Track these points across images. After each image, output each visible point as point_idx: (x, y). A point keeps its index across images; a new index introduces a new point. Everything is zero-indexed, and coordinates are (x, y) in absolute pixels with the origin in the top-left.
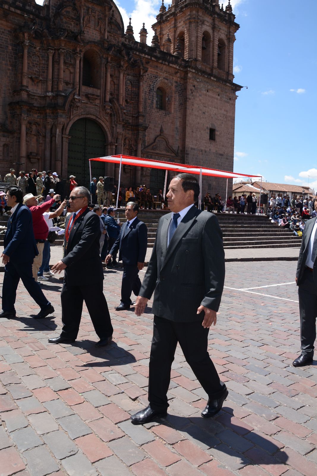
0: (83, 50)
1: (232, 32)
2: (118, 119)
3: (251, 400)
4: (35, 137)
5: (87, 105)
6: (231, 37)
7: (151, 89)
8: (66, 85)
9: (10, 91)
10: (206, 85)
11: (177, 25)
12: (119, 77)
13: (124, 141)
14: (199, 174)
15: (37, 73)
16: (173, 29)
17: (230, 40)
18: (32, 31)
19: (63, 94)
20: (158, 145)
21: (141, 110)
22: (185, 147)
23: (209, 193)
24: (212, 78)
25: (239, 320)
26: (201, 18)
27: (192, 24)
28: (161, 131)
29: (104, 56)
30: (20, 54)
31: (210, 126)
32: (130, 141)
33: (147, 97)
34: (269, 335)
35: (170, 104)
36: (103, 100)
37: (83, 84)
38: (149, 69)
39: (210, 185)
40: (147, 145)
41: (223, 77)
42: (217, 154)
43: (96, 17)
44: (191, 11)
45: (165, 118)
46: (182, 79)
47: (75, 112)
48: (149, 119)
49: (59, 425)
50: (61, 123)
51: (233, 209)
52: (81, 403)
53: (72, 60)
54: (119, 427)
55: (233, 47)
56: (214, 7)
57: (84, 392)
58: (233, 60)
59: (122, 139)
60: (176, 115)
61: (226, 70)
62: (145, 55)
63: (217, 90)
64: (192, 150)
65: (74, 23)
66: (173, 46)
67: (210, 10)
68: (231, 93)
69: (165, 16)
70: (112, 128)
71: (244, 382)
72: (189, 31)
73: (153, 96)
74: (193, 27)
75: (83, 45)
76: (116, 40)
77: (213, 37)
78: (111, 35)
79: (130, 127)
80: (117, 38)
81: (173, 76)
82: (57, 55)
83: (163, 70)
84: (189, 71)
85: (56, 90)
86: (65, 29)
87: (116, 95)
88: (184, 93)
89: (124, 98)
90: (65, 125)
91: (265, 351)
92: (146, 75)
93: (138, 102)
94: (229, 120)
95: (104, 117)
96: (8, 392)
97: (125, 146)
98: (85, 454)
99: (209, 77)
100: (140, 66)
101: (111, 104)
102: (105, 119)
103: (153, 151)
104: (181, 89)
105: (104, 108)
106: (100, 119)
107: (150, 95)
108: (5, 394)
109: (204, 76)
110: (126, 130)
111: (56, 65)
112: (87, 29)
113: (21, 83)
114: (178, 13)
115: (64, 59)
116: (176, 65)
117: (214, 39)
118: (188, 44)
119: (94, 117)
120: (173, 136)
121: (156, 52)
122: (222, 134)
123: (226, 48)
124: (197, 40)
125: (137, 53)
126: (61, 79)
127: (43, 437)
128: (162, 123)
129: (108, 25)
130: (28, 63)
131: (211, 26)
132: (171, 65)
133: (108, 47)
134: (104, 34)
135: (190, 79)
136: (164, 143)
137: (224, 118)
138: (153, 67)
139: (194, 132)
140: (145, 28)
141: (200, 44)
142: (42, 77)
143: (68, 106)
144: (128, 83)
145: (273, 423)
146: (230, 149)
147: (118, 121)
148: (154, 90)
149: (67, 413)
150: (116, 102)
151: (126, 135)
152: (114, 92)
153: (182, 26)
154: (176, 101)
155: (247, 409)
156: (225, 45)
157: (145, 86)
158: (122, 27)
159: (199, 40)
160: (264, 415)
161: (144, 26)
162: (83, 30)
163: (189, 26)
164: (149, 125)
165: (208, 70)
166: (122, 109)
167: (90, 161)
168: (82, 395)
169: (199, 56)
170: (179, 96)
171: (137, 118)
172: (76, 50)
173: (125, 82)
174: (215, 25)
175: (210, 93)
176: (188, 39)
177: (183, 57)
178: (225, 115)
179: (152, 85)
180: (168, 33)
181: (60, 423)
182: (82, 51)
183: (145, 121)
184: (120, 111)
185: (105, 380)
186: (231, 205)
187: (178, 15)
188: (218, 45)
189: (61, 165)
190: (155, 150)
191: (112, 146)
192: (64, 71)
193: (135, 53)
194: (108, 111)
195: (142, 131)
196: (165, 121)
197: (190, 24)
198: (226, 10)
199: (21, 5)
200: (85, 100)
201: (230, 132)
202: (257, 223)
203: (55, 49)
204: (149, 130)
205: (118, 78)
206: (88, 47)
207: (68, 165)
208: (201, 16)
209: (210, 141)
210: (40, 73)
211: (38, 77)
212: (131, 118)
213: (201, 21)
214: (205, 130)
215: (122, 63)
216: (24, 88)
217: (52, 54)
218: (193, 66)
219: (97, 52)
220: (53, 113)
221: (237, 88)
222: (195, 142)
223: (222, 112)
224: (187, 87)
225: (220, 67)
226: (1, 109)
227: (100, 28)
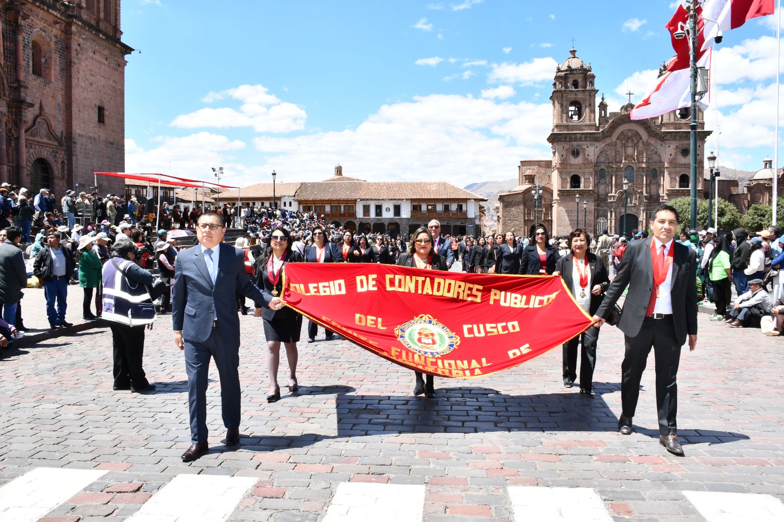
7: (25, 44)
10: (92, 44)
20: (38, 130)
22: (71, 132)
24: (101, 35)
31: (98, 103)
35: (50, 69)
41: (110, 34)
42: (107, 143)
45: (44, 89)
46: (63, 33)
60: (56, 86)
61: (113, 24)
63: (105, 52)
64: (79, 136)
68: (120, 57)
73: (28, 55)
81: (52, 27)
83: (41, 18)
84: (74, 22)
88: (67, 53)
94: (118, 95)
99: (97, 33)
100: (20, 12)
103: (32, 138)
104: (62, 47)
109: (91, 31)
116: (56, 11)
120: (55, 115)
122: (111, 115)
128: (42, 96)
132: (51, 11)
135: (75, 35)
136: (45, 126)
137: (113, 91)
138: (27, 11)
139: (81, 111)
146: (121, 135)
148: (29, 46)
154: (56, 64)
165: (93, 22)
169: (83, 1)
170: (60, 57)
171: (17, 89)
175: (97, 57)
178: (113, 87)
179: (27, 39)
190: (35, 137)
196: (44, 94)
201: (119, 112)
209: (99, 124)
214: (93, 109)
218: (75, 14)
221: (128, 51)
222: (82, 125)
223: (111, 83)
224: (70, 45)
225: (107, 19)
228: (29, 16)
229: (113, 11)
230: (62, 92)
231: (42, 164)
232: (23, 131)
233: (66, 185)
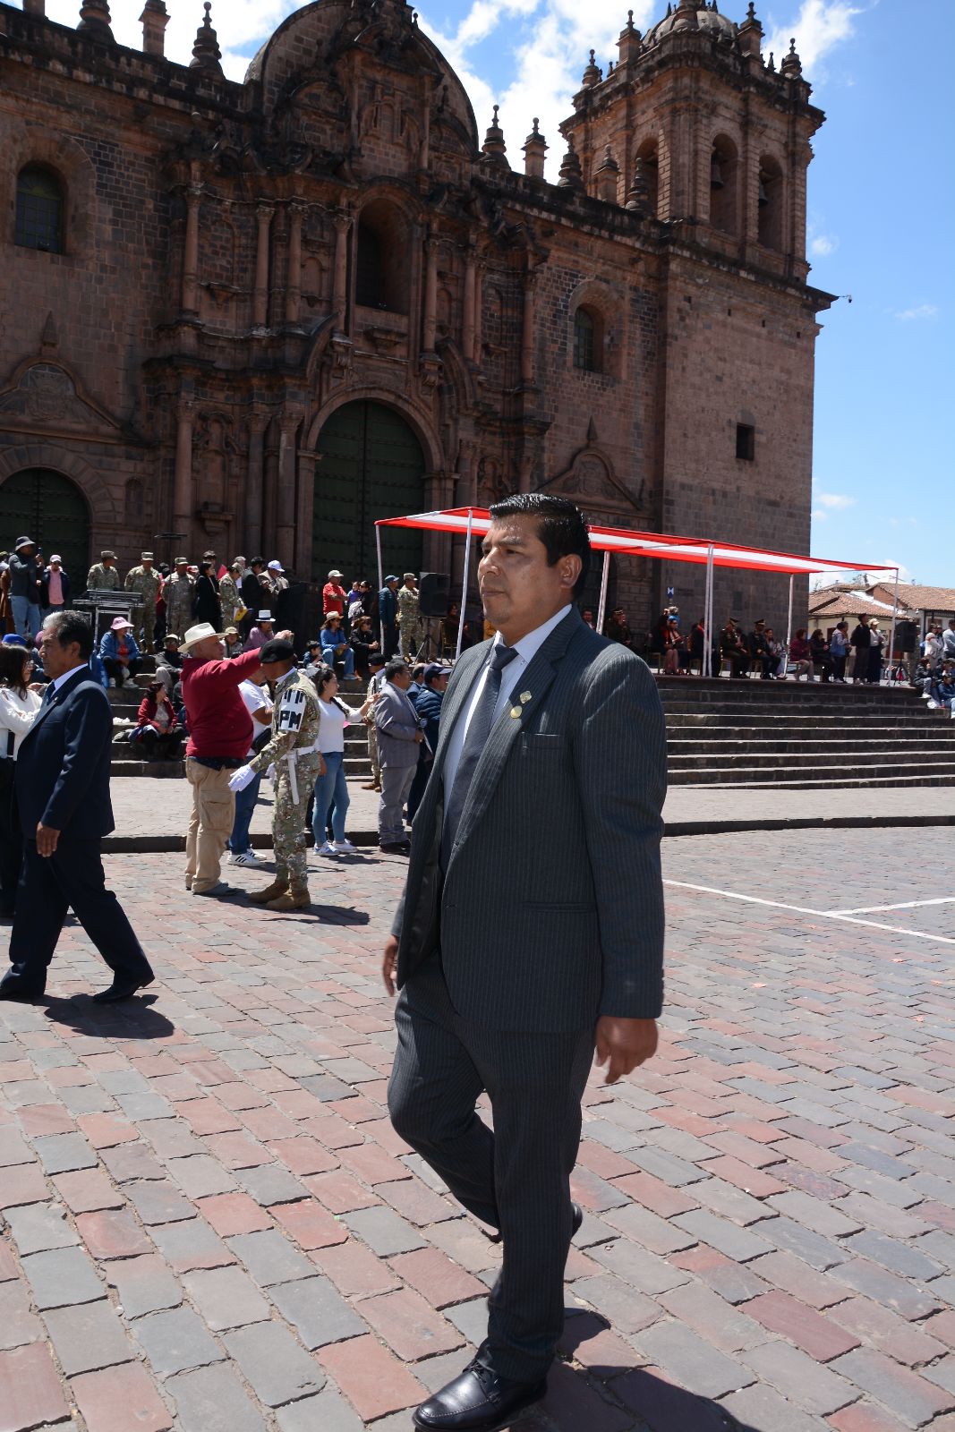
0: (359, 203)
1: (802, 133)
2: (462, 402)
3: (854, 1252)
4: (219, 459)
5: (370, 362)
6: (798, 148)
7: (561, 311)
8: (309, 304)
9: (149, 327)
10: (724, 296)
11: (634, 120)
12: (464, 278)
13: (479, 467)
14: (706, 564)
15: (225, 274)
16: (623, 132)
17: (797, 158)
18: (213, 156)
19: (300, 332)
20: (581, 478)
21: (530, 373)
22: (662, 481)
23: (735, 621)
24: (743, 274)
25: (822, 1008)
26: (707, 97)
27: (680, 115)
28: (591, 434)
29: (420, 218)
30: (176, 222)
31: (737, 418)
32: (498, 466)
33: (548, 336)
34: (916, 1053)
35: (618, 354)
36: (415, 346)
37: (360, 302)
38: (553, 252)
39: (738, 596)
40: (549, 476)
41: (775, 271)
42: (759, 503)
43: (396, 108)
44: (676, 79)
45: (602, 395)
46: (652, 280)
47: (333, 382)
48: (554, 401)
49: (272, 1305)
50: (294, 416)
51: (809, 668)
52: (339, 1244)
53: (325, 233)
54: (447, 1319)
55: (805, 180)
56: (745, 62)
57: (347, 1212)
58: (804, 218)
59: (472, 460)
60: (633, 388)
61: (784, 248)
62: (540, 213)
63: (759, 309)
64: (683, 489)
65: (330, 127)
66: (623, 183)
67: (734, 74)
68: (801, 316)
69: (599, 97)
70: (442, 428)
71: (832, 1195)
72: (672, 137)
73: (564, 331)
74: (682, 122)
75: (357, 188)
76: (453, 170)
77: (743, 152)
78: (439, 158)
79: (498, 424)
80: (456, 166)
81: (624, 271)
82: (282, 220)
83: (595, 255)
84: (673, 254)
85: (278, 320)
86: (305, 146)
87: (454, 332)
88: (657, 320)
89: (479, 339)
90: (306, 423)
91: (900, 1104)
92: (545, 270)
93: (520, 351)
94: (796, 400)
95: (419, 397)
96: (129, 1203)
97: (484, 480)
98: (346, 1396)
99: (733, 270)
100: (526, 244)
101: (440, 358)
102: (423, 401)
104: (648, 309)
105: (420, 370)
106: (405, 400)
107: (554, 329)
108: (119, 1208)
109: (718, 267)
110: (484, 434)
111: (280, 249)
112: (369, 143)
113: (180, 302)
114: (638, 86)
115: (302, 230)
116: (634, 238)
117: (746, 158)
118: (668, 174)
119: (391, 398)
120: (627, 448)
121: (572, 203)
122: (774, 441)
123: (785, 183)
124: (696, 163)
125: (518, 207)
126: (293, 290)
127: (224, 1338)
128: (594, 410)
129: (430, 129)
130: (201, 246)
131: (738, 119)
132: (618, 238)
133: (432, 191)
134: (419, 156)
135: (676, 279)
136: (600, 470)
137: (782, 391)
138: (564, 247)
139: (690, 435)
140: (540, 132)
141: (705, 173)
142: (239, 285)
143: (315, 366)
144: (490, 295)
145: (923, 1327)
146: (801, 486)
147: (461, 407)
148: (566, 313)
149: (297, 1270)
150: (454, 351)
151: (485, 449)
152: (450, 322)
153: (649, 124)
154: (634, 345)
155: (842, 1281)
156: (781, 174)
157: (540, 303)
158: (470, 133)
159: (700, 164)
160: (893, 1302)
161: (536, 128)
162: (357, 144)
163: (673, 123)
164: (553, 418)
165: (731, 251)
166: (474, 371)
167: (377, 527)
168: (342, 1221)
169: (700, 208)
170: (643, 330)
171: (519, 396)
172: (338, 202)
173: (483, 292)
174: (750, 117)
175: (737, 320)
176: (668, 160)
177: (655, 215)
178: (782, 383)
179: (563, 300)
180: (608, 144)
181: (275, 1299)
182: (354, 207)
183: (541, 406)
184: (466, 379)
185: (410, 1178)
186: (804, 656)
187: (639, 90)
188: (760, 175)
189: (292, 539)
190: (572, 493)
191: (443, 482)
192: (303, 266)
193: (509, 206)
194: (433, 378)
195: (532, 435)
196: (601, 406)
197: (674, 117)
198: (784, 71)
200: (362, 348)
201: (798, 435)
202: (884, 711)
203: (277, 204)
204: (553, 432)
205: (460, 281)
206: (372, 194)
207: (315, 538)
208: (706, 93)
209: (738, 461)
210: (232, 273)
211: (227, 284)
212: (500, 397)
213: (706, 106)
214: (723, 430)
215: (473, 237)
216: (188, 317)
217: (266, 218)
218: (684, 239)
219: (399, 208)
220: (269, 387)
222: (693, 466)
223: (776, 373)
224: (666, 302)
225: (766, 240)
226: (120, 379)
227: (409, 137)
228: (564, 256)
229: (785, 221)
230: (647, 400)
233: (647, 590)
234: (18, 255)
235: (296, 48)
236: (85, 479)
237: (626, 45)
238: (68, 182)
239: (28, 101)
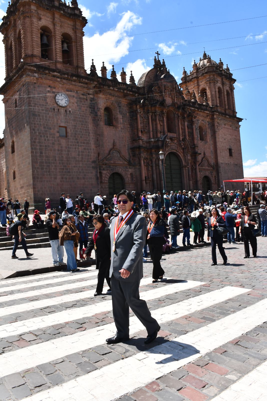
1: (232, 84)
5: (171, 144)
6: (232, 87)
7: (196, 128)
9: (130, 140)
10: (224, 121)
11: (199, 84)
15: (142, 128)
16: (197, 87)
19: (161, 139)
20: (204, 164)
21: (196, 143)
22: (218, 163)
24: (227, 116)
29: (176, 113)
30: (135, 118)
31: (228, 147)
32: (192, 163)
35: (206, 136)
36: (178, 140)
37: (169, 132)
41: (232, 115)
42: (234, 165)
43: (169, 90)
44: (210, 76)
45: (205, 145)
46: (211, 120)
47: (166, 149)
53: (161, 118)
56: (221, 71)
60: (210, 143)
61: (232, 109)
63: (230, 123)
64: (221, 164)
65: (159, 95)
68: (237, 124)
69: (188, 78)
70: (184, 156)
72: (210, 88)
73: (198, 133)
74: (212, 85)
75: (166, 108)
81: (206, 118)
82: (154, 116)
83: (202, 116)
84: (215, 114)
85: (156, 137)
88: (213, 128)
93: (193, 138)
94: (238, 142)
99: (225, 116)
102: (180, 151)
103: (201, 168)
104: (211, 126)
105: (180, 145)
106: (178, 152)
109: (223, 116)
111: (154, 122)
113: (138, 135)
114: (200, 77)
116: (207, 111)
117: (224, 91)
118: (210, 96)
119: (175, 151)
120: (210, 156)
121: (196, 105)
122: (235, 151)
123: (230, 95)
124: (216, 94)
125: (188, 107)
126: (158, 131)
131: (221, 83)
132: (205, 112)
133: (178, 107)
134: (174, 100)
135: (216, 119)
136: (207, 161)
139: (221, 152)
141: (218, 96)
142: (147, 130)
143: (164, 146)
147: (188, 152)
148: (198, 129)
150: (186, 140)
153: (203, 84)
154: (209, 134)
156: (229, 93)
162: (165, 99)
163: (210, 85)
165: (223, 111)
167: (224, 182)
169: (218, 103)
170: (210, 130)
171: (194, 148)
172: (163, 111)
174: (223, 82)
175: (226, 126)
176: (209, 93)
177: (209, 105)
178: (235, 139)
182: (166, 112)
183: (198, 150)
188: (227, 94)
190: (203, 167)
191: (186, 168)
194: (182, 146)
195: (197, 156)
196: (205, 148)
197: (210, 84)
198: (227, 71)
199: (131, 89)
200: (170, 141)
201: (239, 149)
205: (184, 125)
208: (216, 78)
209: (230, 157)
211: (144, 130)
213: (216, 81)
214: (227, 150)
215: (185, 116)
216: (140, 138)
217: (150, 116)
219: (172, 111)
220: (155, 152)
221: (240, 120)
222: (222, 159)
223: (234, 137)
224: (214, 124)
225: (229, 108)
226: (127, 152)
227: (172, 96)
228: (196, 117)
229: (231, 104)
230: (213, 145)
231: (207, 179)
232: (198, 165)
233: (217, 186)
234: (107, 127)
235: (149, 79)
236: (123, 174)
237: (195, 67)
238: (112, 111)
239: (107, 95)
